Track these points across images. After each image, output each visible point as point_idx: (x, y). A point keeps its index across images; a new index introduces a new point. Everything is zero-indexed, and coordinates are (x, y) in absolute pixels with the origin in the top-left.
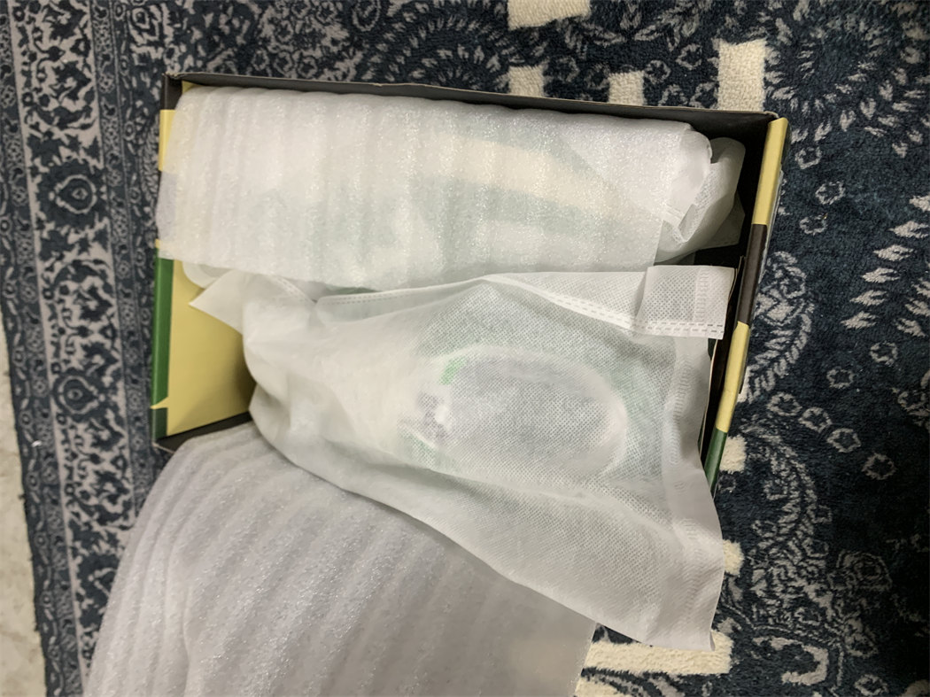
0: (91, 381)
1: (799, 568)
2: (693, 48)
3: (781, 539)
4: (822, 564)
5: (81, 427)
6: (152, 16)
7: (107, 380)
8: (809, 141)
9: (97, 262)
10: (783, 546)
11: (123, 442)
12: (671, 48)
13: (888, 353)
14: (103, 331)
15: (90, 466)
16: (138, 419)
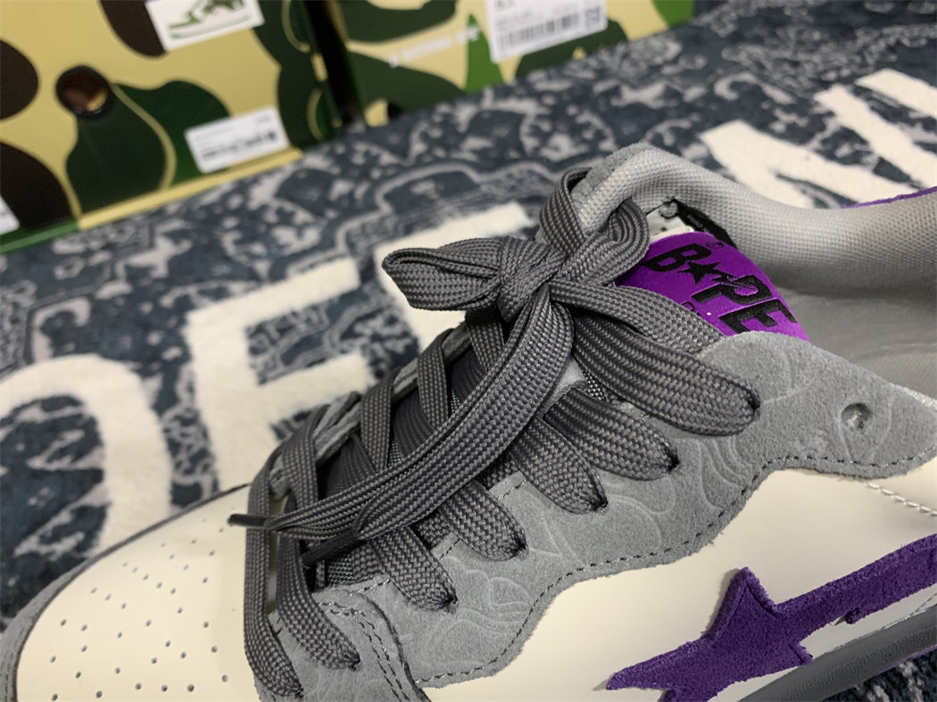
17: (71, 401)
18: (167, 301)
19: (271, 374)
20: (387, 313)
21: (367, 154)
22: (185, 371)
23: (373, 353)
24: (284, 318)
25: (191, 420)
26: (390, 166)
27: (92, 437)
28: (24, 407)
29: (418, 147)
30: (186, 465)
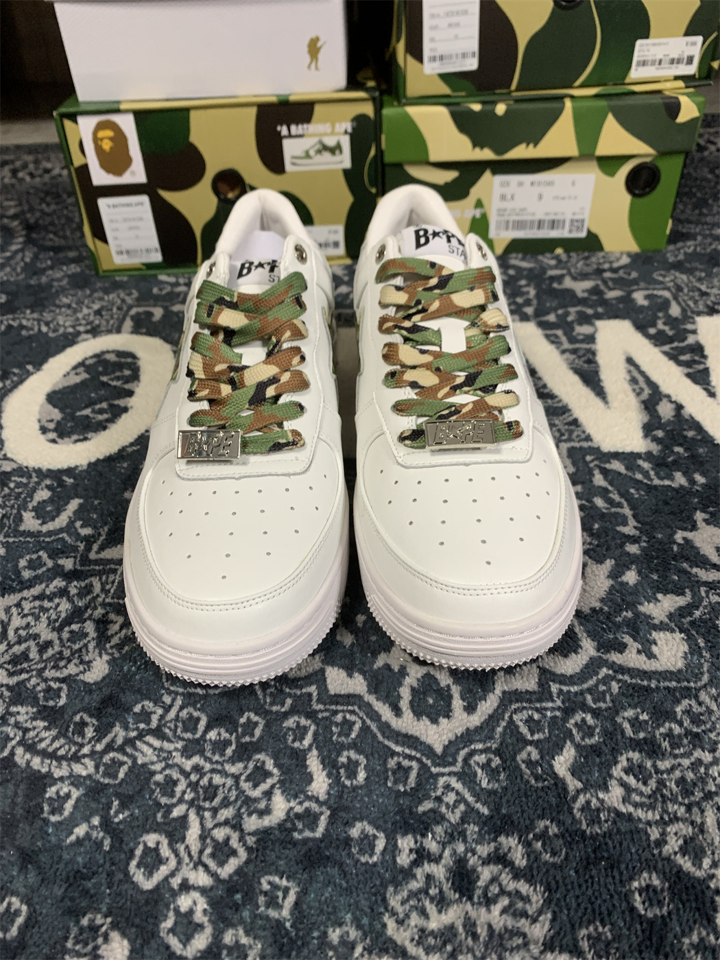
17: (133, 356)
27: (135, 376)
28: (108, 352)
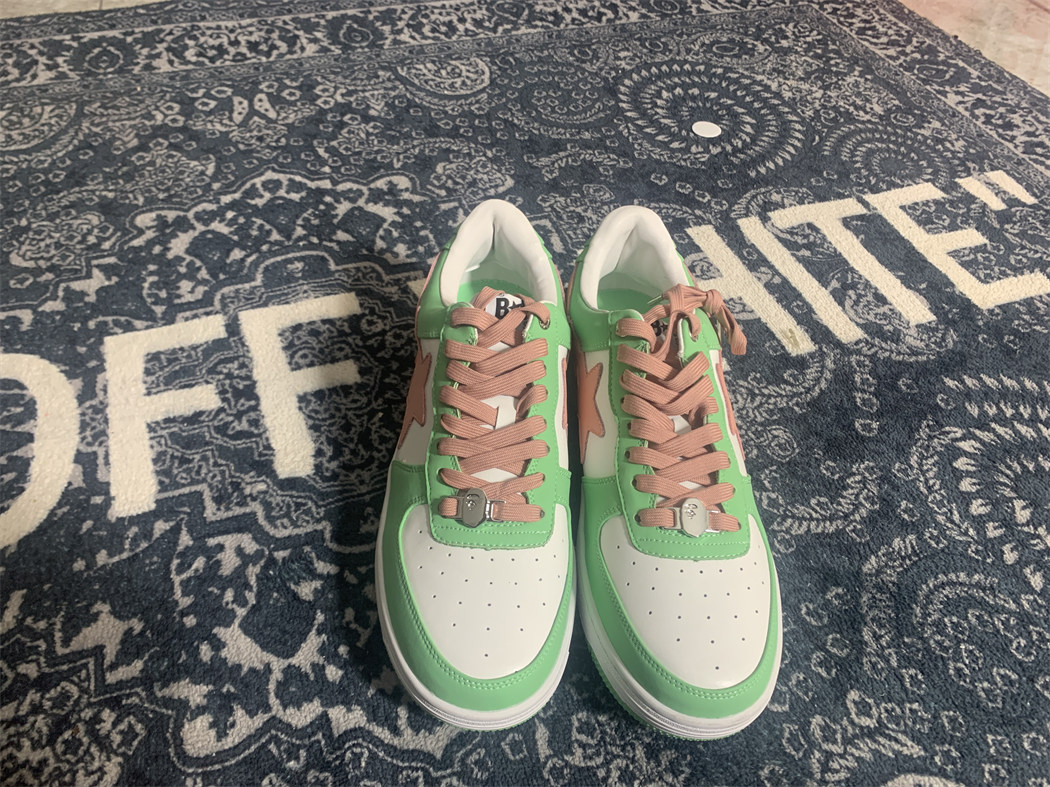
0: (529, 15)
1: (744, 408)
2: (1025, 260)
3: (757, 392)
4: (759, 419)
5: (485, 12)
6: (811, 32)
7: (539, 23)
8: (1030, 325)
9: (627, 16)
10: (753, 396)
11: (491, 35)
12: (1017, 251)
13: (948, 404)
14: (573, 20)
15: (454, 18)
16: (517, 40)
18: (92, 324)
19: (154, 390)
20: (241, 359)
21: (261, 227)
22: (100, 378)
23: (223, 385)
24: (174, 351)
25: (100, 410)
26: (276, 243)
29: (300, 231)
30: (90, 439)
